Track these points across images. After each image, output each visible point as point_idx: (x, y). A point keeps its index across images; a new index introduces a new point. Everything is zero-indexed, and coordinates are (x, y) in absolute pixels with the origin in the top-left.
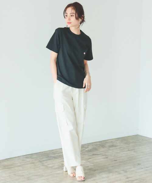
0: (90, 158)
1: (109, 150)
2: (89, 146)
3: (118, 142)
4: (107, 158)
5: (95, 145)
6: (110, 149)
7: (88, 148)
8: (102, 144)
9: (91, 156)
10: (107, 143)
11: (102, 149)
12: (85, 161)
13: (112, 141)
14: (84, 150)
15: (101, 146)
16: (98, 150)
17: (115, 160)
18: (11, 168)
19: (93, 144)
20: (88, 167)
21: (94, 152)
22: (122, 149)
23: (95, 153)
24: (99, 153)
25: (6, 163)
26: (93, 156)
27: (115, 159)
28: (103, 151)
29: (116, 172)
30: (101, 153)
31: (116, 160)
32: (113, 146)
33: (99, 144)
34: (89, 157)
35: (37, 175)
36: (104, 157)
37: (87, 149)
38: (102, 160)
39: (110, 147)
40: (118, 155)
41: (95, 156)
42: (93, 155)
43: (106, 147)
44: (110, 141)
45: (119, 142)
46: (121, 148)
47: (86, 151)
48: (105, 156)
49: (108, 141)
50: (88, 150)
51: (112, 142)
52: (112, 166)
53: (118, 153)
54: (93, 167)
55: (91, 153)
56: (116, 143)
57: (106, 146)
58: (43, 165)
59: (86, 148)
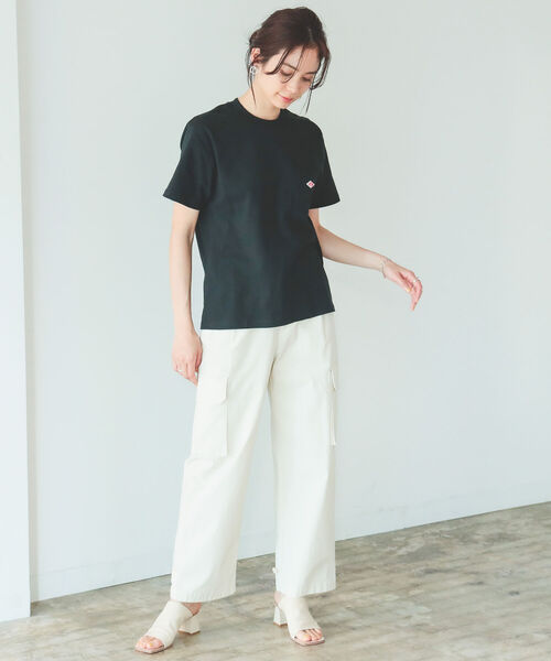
0: (416, 586)
1: (490, 552)
2: (409, 537)
3: (522, 522)
4: (480, 583)
5: (435, 534)
6: (494, 548)
7: (406, 544)
8: (462, 530)
9: (420, 576)
10: (479, 524)
11: (461, 551)
12: (397, 597)
13: (498, 517)
14: (391, 553)
15: (457, 537)
16: (444, 553)
17: (512, 593)
18: (117, 623)
19: (427, 531)
20: (409, 617)
21: (429, 563)
22: (537, 548)
23: (434, 563)
24: (448, 566)
25: (96, 606)
26: (428, 577)
27: (514, 589)
28: (468, 558)
29: (517, 637)
30: (459, 564)
31: (517, 593)
32: (502, 538)
33: (448, 529)
34: (412, 581)
35: (215, 651)
36: (472, 581)
37: (403, 551)
38: (462, 591)
39: (492, 540)
40: (523, 573)
41: (436, 575)
42: (429, 572)
43: (476, 542)
44: (493, 518)
45: (527, 524)
46: (534, 543)
47: (400, 556)
48: (472, 576)
49: (484, 519)
50: (409, 554)
51: (498, 522)
52: (503, 616)
53: (522, 564)
54: (429, 617)
55: (421, 566)
56: (515, 525)
57: (476, 537)
58: (237, 614)
59: (400, 547)
